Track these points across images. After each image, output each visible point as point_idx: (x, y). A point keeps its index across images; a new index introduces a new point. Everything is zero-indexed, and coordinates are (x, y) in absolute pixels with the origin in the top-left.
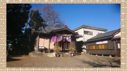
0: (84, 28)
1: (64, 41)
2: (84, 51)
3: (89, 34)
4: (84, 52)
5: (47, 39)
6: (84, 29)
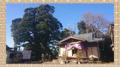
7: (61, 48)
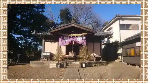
0: (119, 19)
1: (74, 44)
2: (120, 58)
3: (131, 29)
4: (120, 60)
5: (55, 42)
6: (120, 21)
7: (46, 42)
